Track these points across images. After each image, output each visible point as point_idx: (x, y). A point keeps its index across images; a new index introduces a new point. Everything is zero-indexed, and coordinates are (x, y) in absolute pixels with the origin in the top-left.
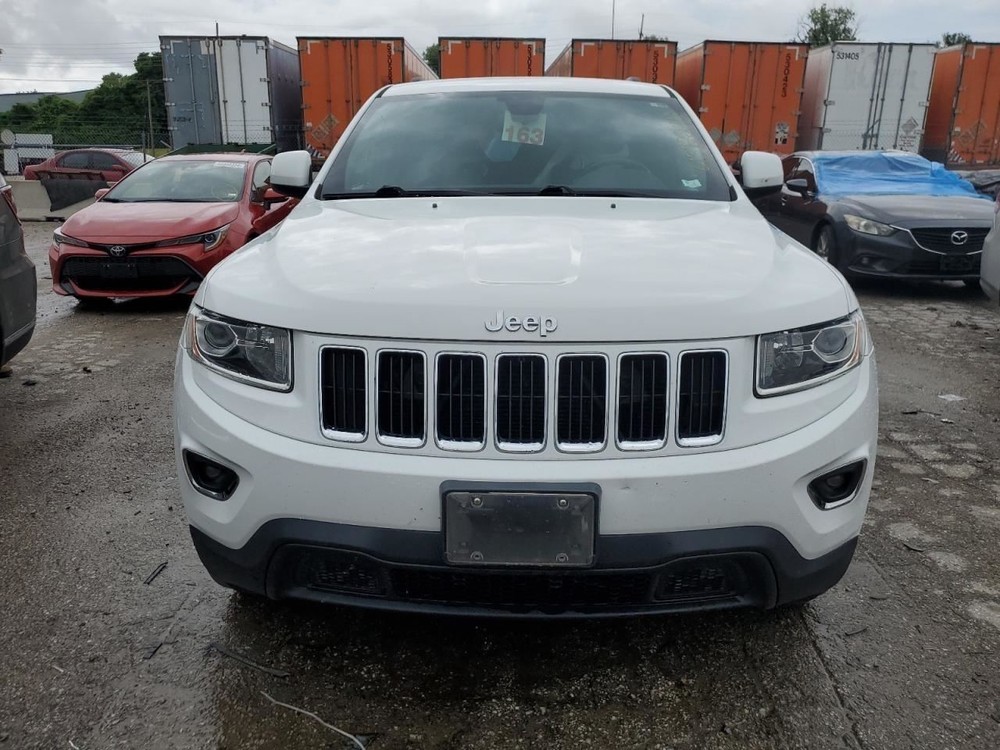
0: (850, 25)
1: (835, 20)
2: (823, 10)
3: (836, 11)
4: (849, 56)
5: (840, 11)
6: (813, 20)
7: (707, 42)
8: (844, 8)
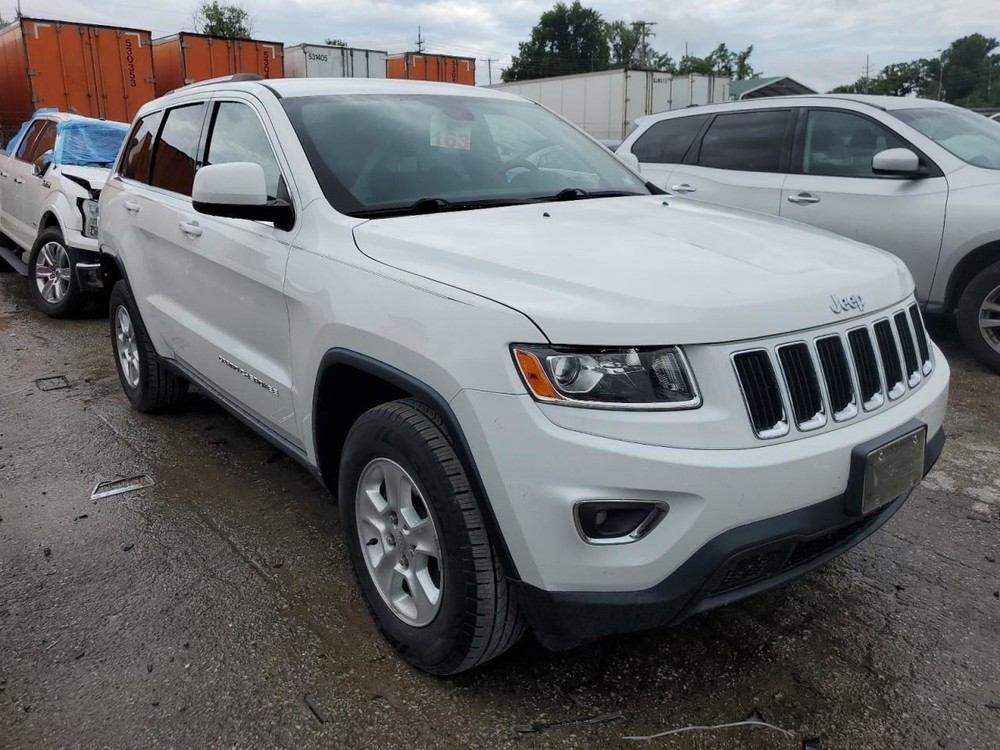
0: (244, 24)
1: (230, 18)
2: (215, 7)
3: (229, 10)
4: (319, 58)
5: (233, 10)
6: (208, 16)
7: (182, 34)
8: (236, 7)
